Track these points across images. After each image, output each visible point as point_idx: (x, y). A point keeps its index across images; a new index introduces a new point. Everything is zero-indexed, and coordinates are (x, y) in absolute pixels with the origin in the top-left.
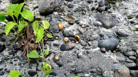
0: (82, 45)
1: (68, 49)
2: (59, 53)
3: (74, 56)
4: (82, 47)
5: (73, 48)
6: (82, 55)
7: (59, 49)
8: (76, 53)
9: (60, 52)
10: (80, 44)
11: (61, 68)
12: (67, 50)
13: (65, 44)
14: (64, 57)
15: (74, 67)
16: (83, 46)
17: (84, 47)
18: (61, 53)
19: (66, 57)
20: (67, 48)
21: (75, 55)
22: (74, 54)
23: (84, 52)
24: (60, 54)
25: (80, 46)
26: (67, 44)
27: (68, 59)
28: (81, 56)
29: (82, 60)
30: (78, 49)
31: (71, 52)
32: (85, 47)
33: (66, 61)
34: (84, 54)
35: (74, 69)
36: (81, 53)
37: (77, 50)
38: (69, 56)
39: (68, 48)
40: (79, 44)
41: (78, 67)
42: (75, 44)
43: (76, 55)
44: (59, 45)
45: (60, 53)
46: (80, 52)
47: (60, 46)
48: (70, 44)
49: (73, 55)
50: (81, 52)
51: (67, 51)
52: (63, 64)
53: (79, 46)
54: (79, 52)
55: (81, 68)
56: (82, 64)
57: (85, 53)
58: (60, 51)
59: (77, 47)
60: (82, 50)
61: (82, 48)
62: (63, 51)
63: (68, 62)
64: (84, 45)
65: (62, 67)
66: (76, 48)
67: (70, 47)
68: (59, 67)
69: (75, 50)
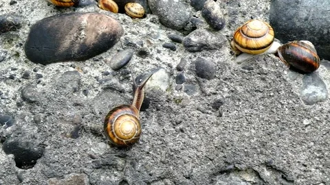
0: (165, 23)
1: (76, 48)
2: (18, 76)
3: (115, 95)
4: (163, 35)
5: (106, 43)
6: (164, 87)
7: (17, 55)
8: (126, 77)
9: (27, 68)
10: (150, 17)
11: (28, 174)
12: (67, 57)
13: (56, 20)
14: (50, 100)
15: (115, 166)
16: (173, 33)
17: (179, 36)
18: (33, 75)
19: (63, 103)
20: (66, 43)
21: (121, 91)
22: (114, 81)
23: (179, 69)
24: (25, 82)
25: (155, 28)
26: (67, 19)
27: (73, 113)
28: (160, 93)
29: (164, 117)
30: (143, 54)
31: (92, 71)
32: (183, 39)
33: (63, 125)
34: (180, 79)
35: (114, 179)
36: (162, 74)
37: (135, 60)
38: (81, 97)
39: (72, 43)
40: (147, 21)
41: (139, 166)
42: (122, 16)
43: (126, 86)
44: (16, 27)
45: (26, 76)
46: (154, 70)
47: (24, 33)
48: (84, 20)
49: (110, 88)
50: (157, 68)
51: (68, 67)
52: (43, 146)
53: (144, 31)
54: (150, 66)
55: (157, 171)
56: (164, 144)
57: (186, 76)
58: (23, 66)
59: (135, 39)
60: (166, 57)
61: (168, 41)
62: (44, 62)
63: (75, 135)
64: (178, 23)
65: (39, 166)
66: (129, 44)
67: (90, 38)
68: (19, 165)
69: (124, 55)
